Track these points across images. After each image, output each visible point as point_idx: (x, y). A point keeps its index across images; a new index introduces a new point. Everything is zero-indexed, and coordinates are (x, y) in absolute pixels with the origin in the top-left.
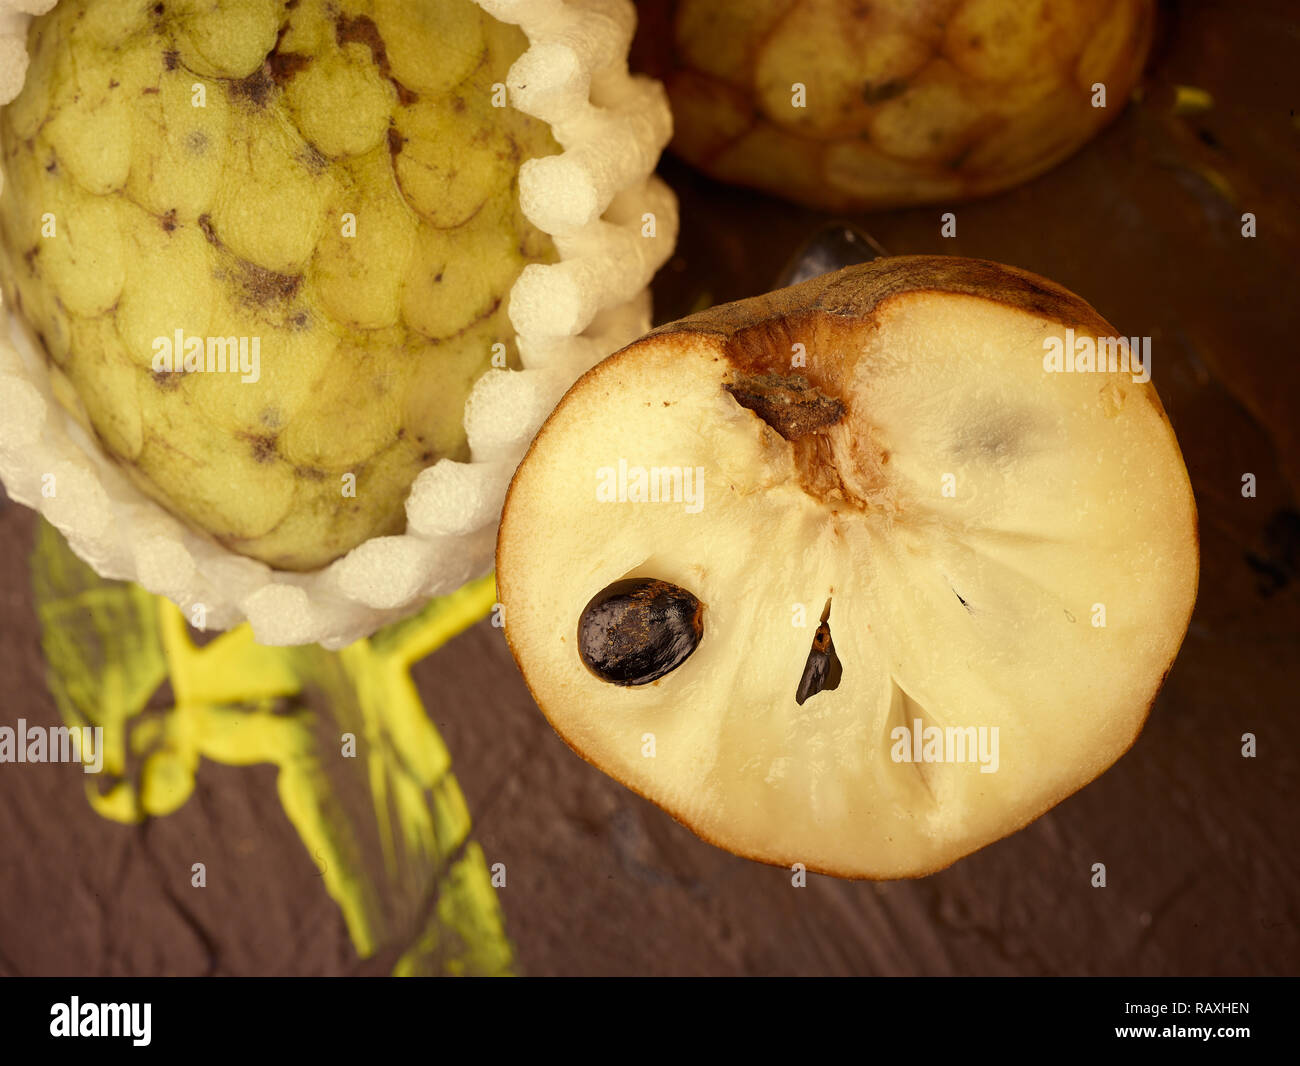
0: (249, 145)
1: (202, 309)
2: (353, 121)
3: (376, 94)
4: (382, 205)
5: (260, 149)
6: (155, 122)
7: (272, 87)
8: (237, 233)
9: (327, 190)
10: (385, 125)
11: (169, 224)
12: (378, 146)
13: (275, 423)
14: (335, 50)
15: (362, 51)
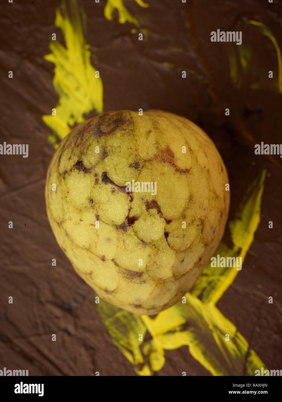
0: (124, 242)
1: (116, 279)
2: (153, 231)
3: (159, 222)
4: (164, 251)
5: (127, 243)
6: (95, 233)
7: (128, 227)
8: (123, 263)
9: (148, 251)
10: (163, 230)
11: (103, 259)
12: (161, 237)
13: (140, 302)
14: (146, 213)
15: (154, 211)
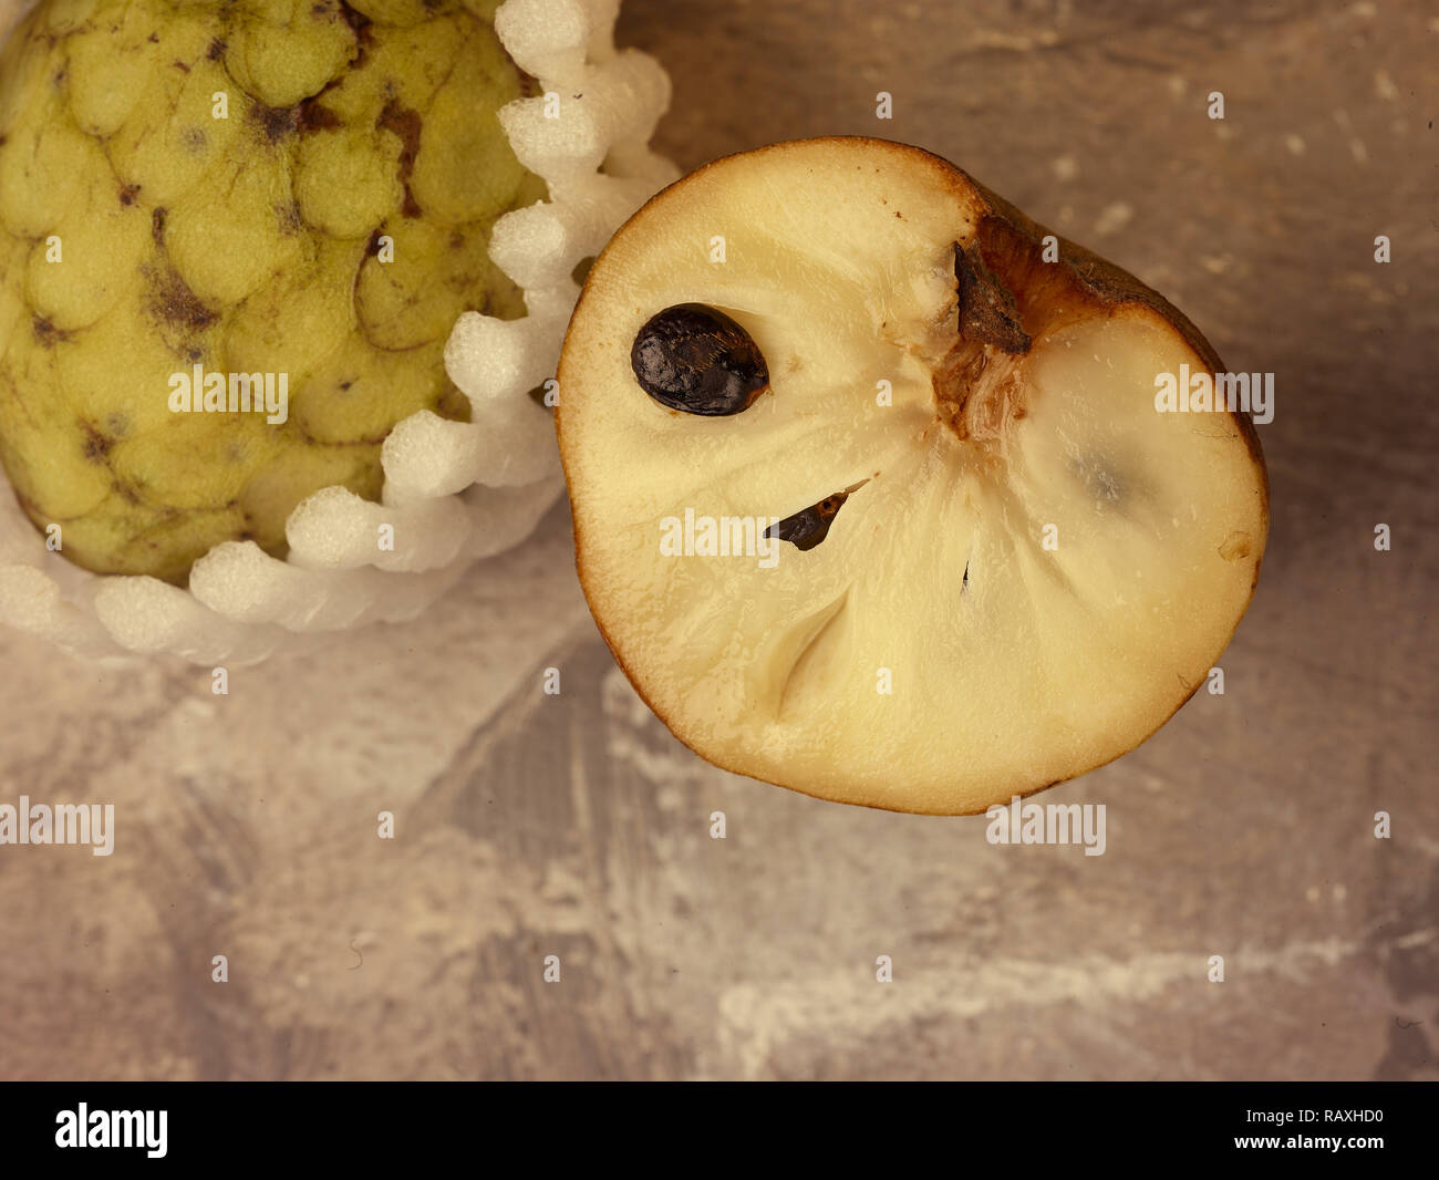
0: (240, 170)
1: (112, 292)
2: (348, 203)
3: (382, 189)
4: (330, 295)
5: (248, 180)
6: (169, 97)
7: (291, 131)
8: (182, 243)
9: (286, 254)
10: (375, 223)
11: (129, 195)
12: (357, 239)
13: (120, 431)
14: (370, 130)
15: (394, 144)
